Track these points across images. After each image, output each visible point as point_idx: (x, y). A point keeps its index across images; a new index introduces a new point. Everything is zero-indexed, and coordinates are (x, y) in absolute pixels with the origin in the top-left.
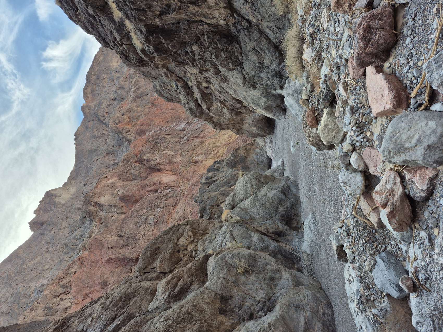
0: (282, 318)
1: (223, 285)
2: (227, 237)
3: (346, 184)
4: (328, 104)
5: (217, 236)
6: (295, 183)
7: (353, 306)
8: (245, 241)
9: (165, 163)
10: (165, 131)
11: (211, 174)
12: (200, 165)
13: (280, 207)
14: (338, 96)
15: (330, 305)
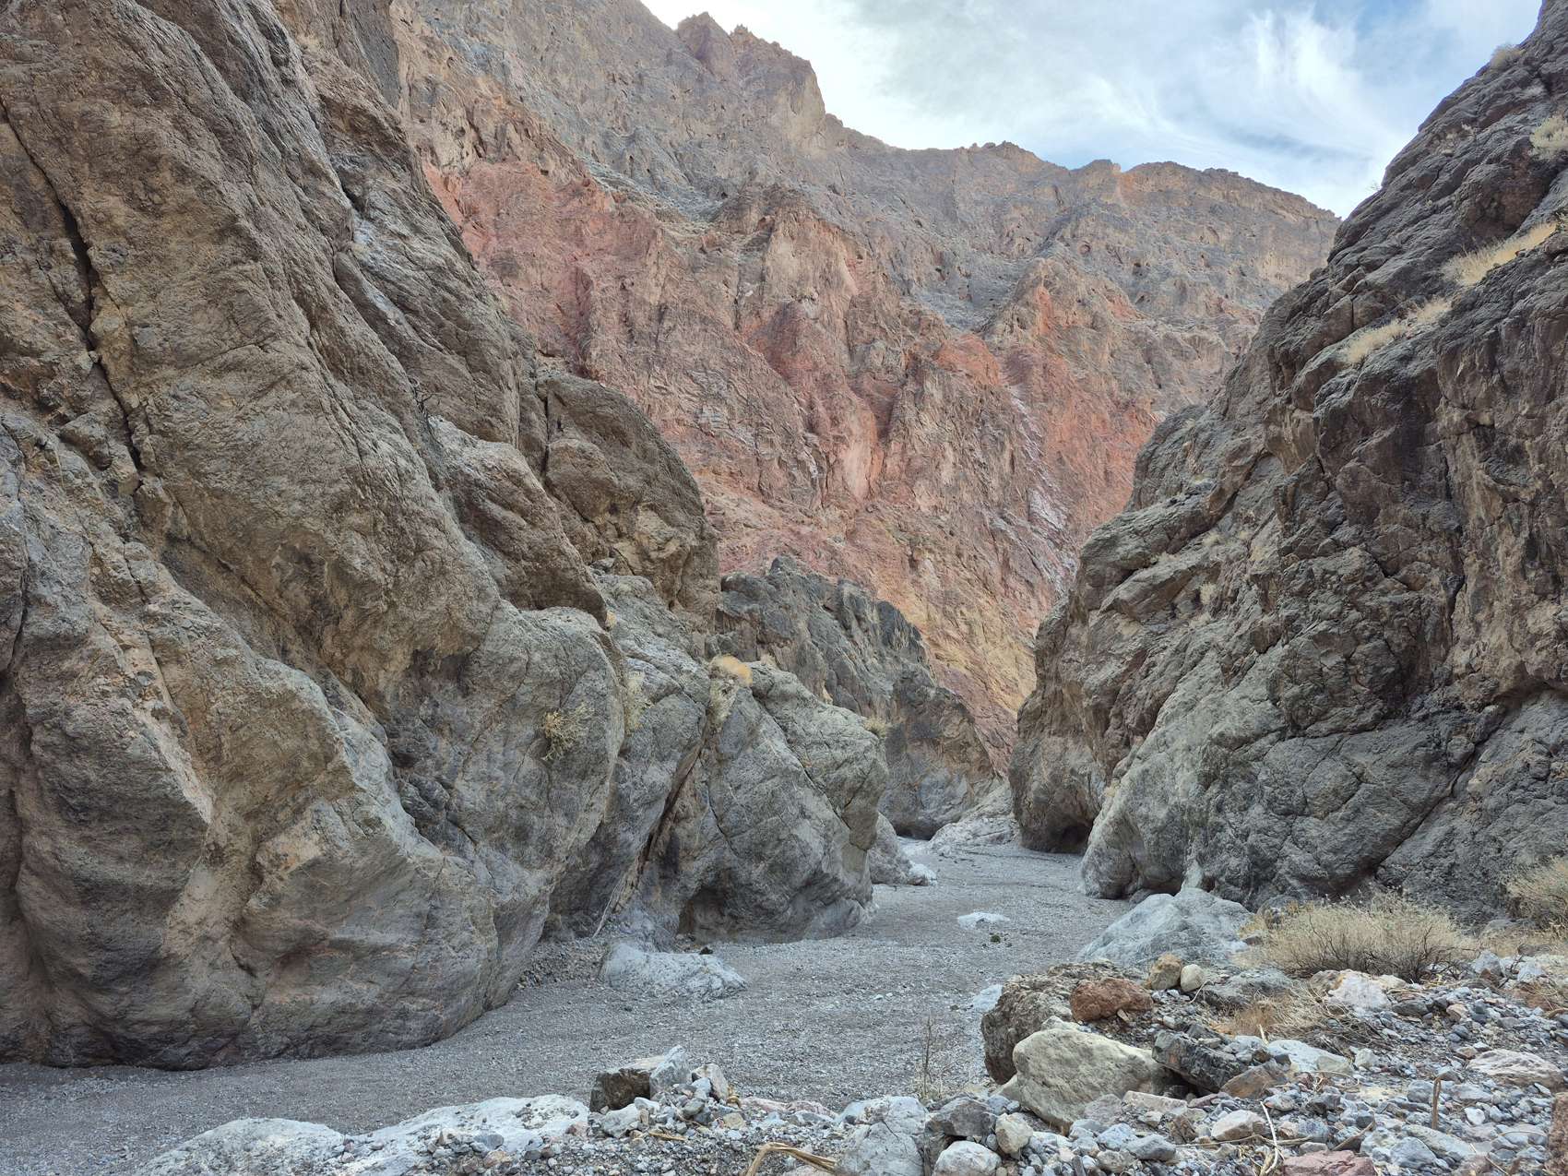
0: (394, 865)
1: (504, 665)
2: (662, 675)
3: (876, 1121)
4: (1173, 1064)
5: (663, 642)
6: (848, 923)
7: (445, 1122)
8: (648, 737)
9: (910, 453)
10: (1026, 453)
11: (872, 616)
12: (904, 578)
13: (762, 865)
14: (1205, 1103)
15: (434, 1036)
